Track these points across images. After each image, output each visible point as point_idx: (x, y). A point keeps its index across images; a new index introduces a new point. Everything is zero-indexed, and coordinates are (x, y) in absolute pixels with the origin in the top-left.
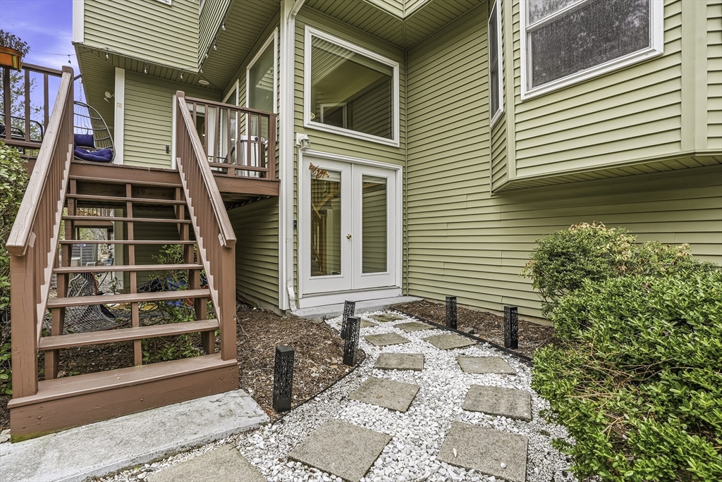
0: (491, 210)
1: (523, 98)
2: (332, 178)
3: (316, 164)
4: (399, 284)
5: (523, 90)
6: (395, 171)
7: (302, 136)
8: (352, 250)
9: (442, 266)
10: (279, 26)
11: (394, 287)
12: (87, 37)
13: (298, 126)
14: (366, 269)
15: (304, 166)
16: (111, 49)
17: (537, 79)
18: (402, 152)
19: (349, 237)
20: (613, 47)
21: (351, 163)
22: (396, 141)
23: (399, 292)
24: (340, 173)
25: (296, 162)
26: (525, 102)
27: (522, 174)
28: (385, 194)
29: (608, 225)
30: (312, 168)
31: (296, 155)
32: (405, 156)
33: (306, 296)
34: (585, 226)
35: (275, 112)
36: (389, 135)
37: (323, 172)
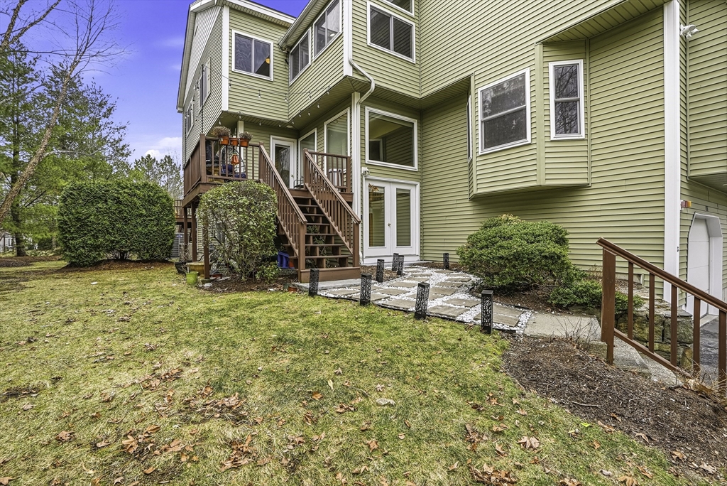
0: (468, 209)
1: (480, 154)
2: (380, 191)
3: (372, 183)
4: (418, 253)
5: (480, 150)
6: (415, 185)
7: (365, 169)
8: (391, 233)
9: (443, 241)
10: (351, 106)
11: (415, 255)
12: (230, 107)
13: (363, 164)
14: (399, 244)
15: (366, 185)
16: (242, 112)
17: (487, 145)
18: (419, 174)
19: (389, 225)
20: (514, 137)
21: (390, 182)
22: (416, 168)
23: (418, 258)
24: (384, 188)
25: (362, 183)
26: (481, 156)
27: (480, 191)
28: (409, 199)
29: (514, 216)
30: (370, 186)
31: (362, 179)
32: (421, 177)
33: (366, 257)
34: (504, 215)
35: (349, 155)
36: (411, 163)
37: (376, 188)
